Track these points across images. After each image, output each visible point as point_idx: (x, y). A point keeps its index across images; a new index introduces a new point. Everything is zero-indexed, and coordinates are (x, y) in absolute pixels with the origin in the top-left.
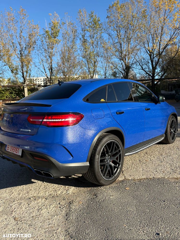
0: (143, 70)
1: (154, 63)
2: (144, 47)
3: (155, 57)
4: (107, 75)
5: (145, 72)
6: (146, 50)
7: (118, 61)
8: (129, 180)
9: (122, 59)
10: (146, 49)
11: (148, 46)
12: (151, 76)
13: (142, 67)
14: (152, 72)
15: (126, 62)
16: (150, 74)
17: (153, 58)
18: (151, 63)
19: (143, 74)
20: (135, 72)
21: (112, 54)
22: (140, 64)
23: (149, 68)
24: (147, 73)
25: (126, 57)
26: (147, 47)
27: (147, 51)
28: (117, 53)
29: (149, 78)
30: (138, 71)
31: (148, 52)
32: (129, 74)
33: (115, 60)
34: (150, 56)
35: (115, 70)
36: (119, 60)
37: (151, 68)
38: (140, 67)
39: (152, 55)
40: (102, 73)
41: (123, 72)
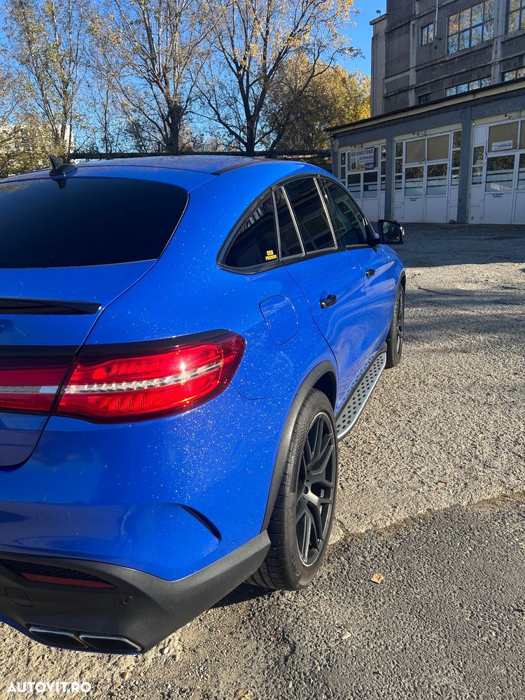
0: (221, 121)
1: (251, 104)
2: (221, 49)
3: (252, 84)
4: (110, 129)
5: (227, 130)
6: (227, 59)
7: (142, 86)
8: (360, 536)
9: (156, 79)
10: (228, 56)
11: (233, 46)
12: (244, 143)
13: (217, 113)
14: (246, 130)
15: (168, 93)
16: (242, 134)
17: (249, 86)
18: (242, 102)
19: (222, 134)
20: (199, 125)
21: (121, 61)
22: (209, 103)
23: (238, 117)
24: (232, 133)
25: (169, 75)
26: (229, 49)
27: (228, 61)
28: (138, 60)
29: (240, 148)
30: (206, 124)
31: (234, 65)
32: (180, 133)
33: (134, 81)
34: (240, 78)
35: (135, 116)
36: (144, 81)
37: (244, 117)
38: (212, 113)
39: (245, 77)
40: (94, 121)
41: (160, 123)
